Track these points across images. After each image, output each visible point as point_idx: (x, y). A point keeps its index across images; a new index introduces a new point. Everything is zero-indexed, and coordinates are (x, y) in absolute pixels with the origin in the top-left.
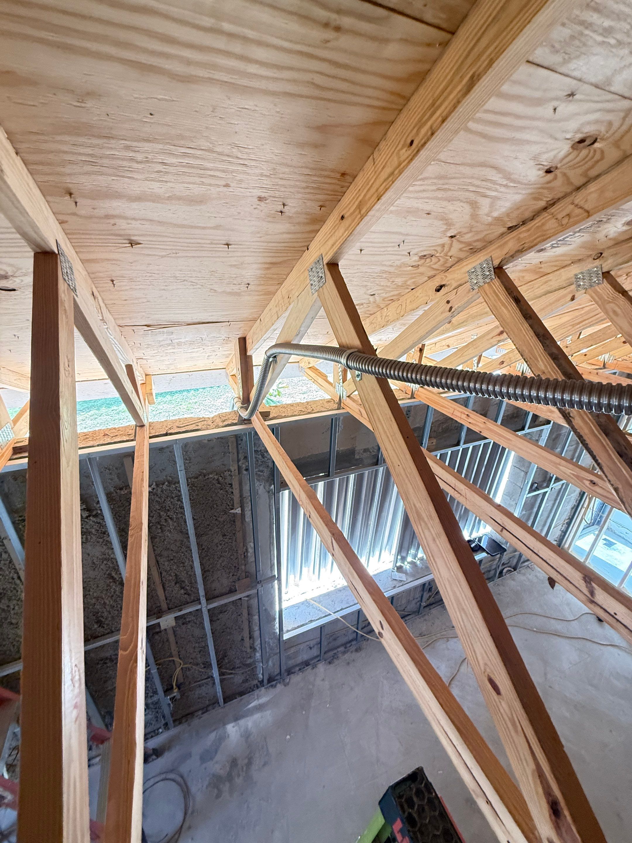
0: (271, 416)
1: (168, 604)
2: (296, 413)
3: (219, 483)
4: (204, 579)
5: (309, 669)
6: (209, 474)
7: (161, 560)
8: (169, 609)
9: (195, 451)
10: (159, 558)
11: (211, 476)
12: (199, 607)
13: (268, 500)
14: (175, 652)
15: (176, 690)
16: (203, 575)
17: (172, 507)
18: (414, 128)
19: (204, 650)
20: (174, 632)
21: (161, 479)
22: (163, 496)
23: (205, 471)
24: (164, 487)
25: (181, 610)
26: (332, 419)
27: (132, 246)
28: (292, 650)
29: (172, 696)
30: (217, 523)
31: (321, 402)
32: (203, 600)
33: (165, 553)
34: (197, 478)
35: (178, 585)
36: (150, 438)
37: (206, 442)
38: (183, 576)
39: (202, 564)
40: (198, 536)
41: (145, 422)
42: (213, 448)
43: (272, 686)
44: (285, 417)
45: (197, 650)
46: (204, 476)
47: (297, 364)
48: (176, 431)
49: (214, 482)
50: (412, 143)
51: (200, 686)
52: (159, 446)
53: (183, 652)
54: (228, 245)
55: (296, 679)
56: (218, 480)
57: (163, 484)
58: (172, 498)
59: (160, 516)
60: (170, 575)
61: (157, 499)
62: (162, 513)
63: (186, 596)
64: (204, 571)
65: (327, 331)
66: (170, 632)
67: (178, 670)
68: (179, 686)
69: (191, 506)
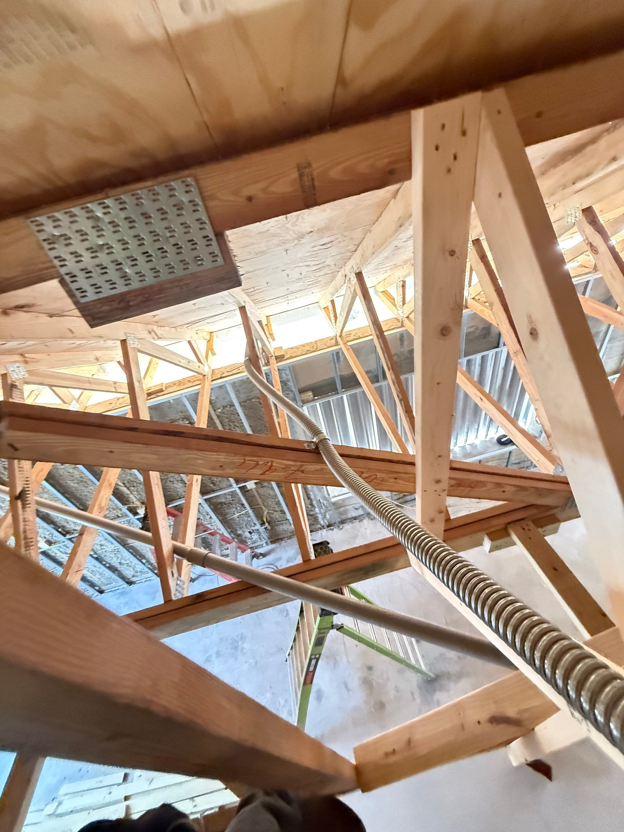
0: (286, 357)
5: (357, 522)
6: (253, 398)
9: (240, 386)
14: (261, 503)
15: (267, 524)
17: (236, 420)
19: (278, 503)
20: (257, 491)
21: (225, 404)
23: (249, 398)
24: (228, 409)
26: (333, 353)
28: (342, 509)
29: (265, 527)
34: (246, 402)
36: (212, 381)
41: (207, 372)
43: (331, 529)
44: (296, 357)
45: (274, 503)
46: (250, 400)
48: (227, 375)
51: (282, 524)
53: (265, 504)
55: (347, 526)
56: (259, 402)
57: (227, 407)
58: (234, 414)
61: (226, 416)
66: (254, 491)
67: (265, 513)
68: (269, 523)
69: (246, 418)
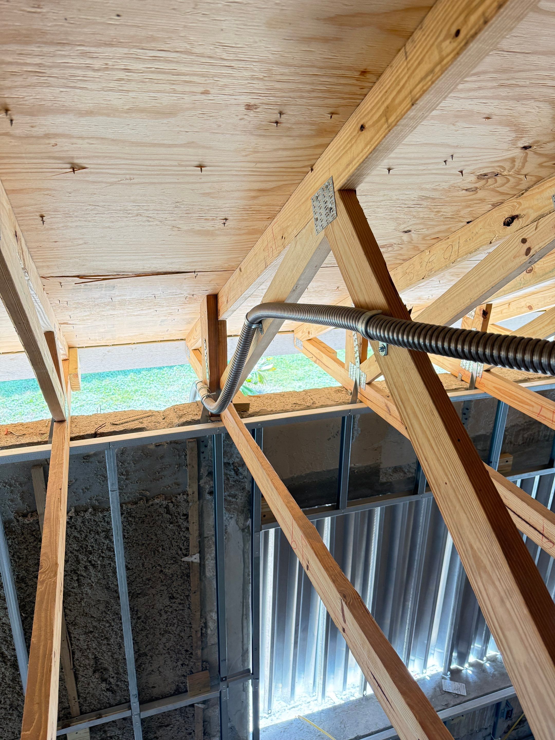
0: (251, 411)
1: (81, 705)
2: (288, 407)
3: (168, 512)
4: (139, 667)
6: (153, 498)
7: (75, 632)
8: (82, 713)
9: (135, 462)
10: (72, 628)
11: (156, 501)
12: (127, 714)
13: (242, 543)
16: (136, 661)
17: (96, 547)
18: (460, 14)
21: (83, 503)
22: (84, 529)
23: (148, 493)
24: (87, 515)
25: (100, 717)
26: (343, 418)
27: (74, 171)
30: (162, 577)
31: (327, 392)
32: (135, 703)
33: (81, 621)
34: (136, 503)
35: (97, 675)
36: (72, 439)
37: (152, 447)
38: (106, 660)
39: (135, 643)
40: (132, 595)
41: (67, 416)
42: (162, 457)
44: (272, 413)
46: (147, 501)
47: (290, 335)
48: (109, 430)
49: (162, 510)
50: (458, 33)
52: (85, 452)
54: (201, 167)
56: (167, 507)
57: (86, 511)
58: (98, 533)
59: (78, 562)
60: (87, 657)
61: (76, 534)
62: (80, 557)
63: (109, 694)
64: (139, 655)
65: (337, 285)
69: (125, 548)
